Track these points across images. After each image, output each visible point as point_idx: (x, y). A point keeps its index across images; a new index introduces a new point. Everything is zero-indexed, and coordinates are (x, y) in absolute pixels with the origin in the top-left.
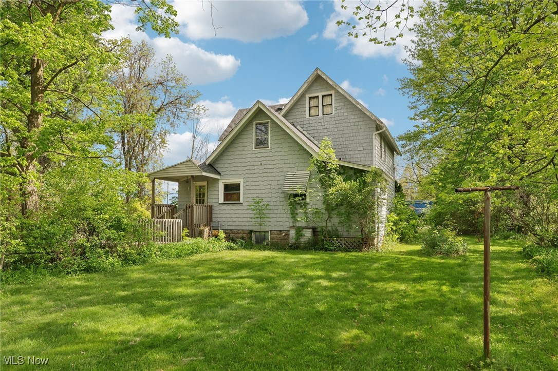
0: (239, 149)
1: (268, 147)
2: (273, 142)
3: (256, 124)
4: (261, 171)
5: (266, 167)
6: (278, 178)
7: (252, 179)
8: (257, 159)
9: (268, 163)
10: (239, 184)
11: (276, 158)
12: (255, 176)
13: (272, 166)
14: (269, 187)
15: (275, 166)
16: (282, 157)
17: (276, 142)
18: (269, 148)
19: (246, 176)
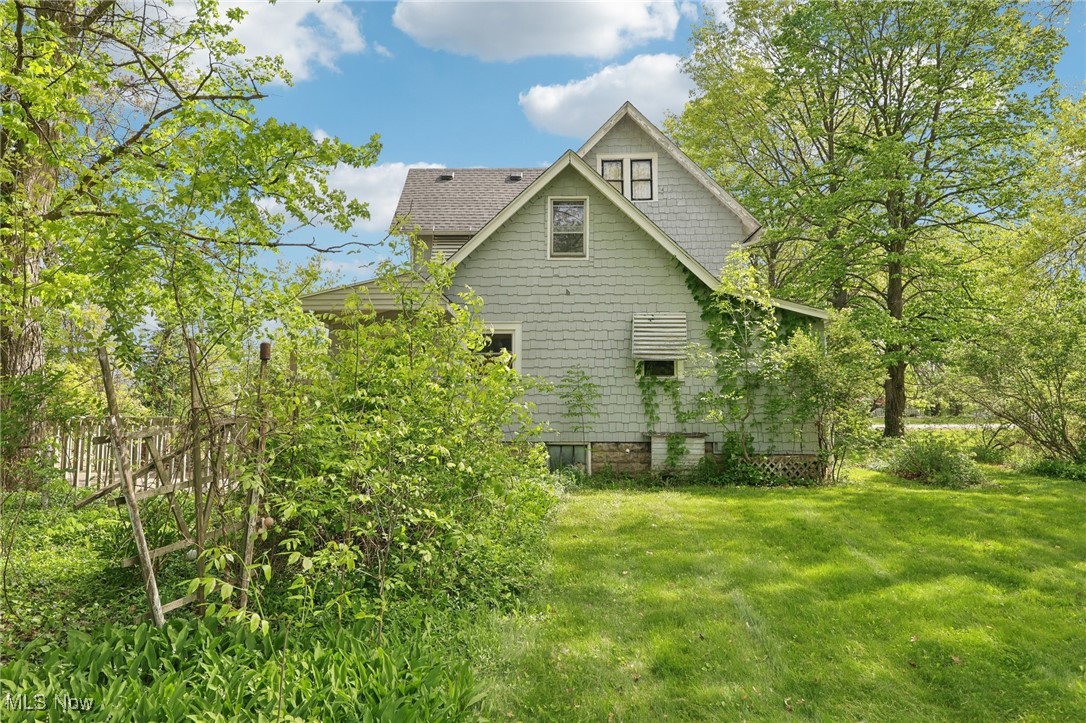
0: (508, 255)
1: (584, 256)
2: (597, 246)
3: (556, 203)
4: (567, 309)
5: (579, 299)
6: (610, 326)
7: (545, 326)
8: (556, 281)
9: (585, 290)
10: (510, 335)
11: (605, 281)
12: (552, 318)
13: (594, 299)
14: (588, 344)
15: (602, 299)
16: (620, 280)
17: (603, 245)
18: (587, 258)
19: (530, 317)
